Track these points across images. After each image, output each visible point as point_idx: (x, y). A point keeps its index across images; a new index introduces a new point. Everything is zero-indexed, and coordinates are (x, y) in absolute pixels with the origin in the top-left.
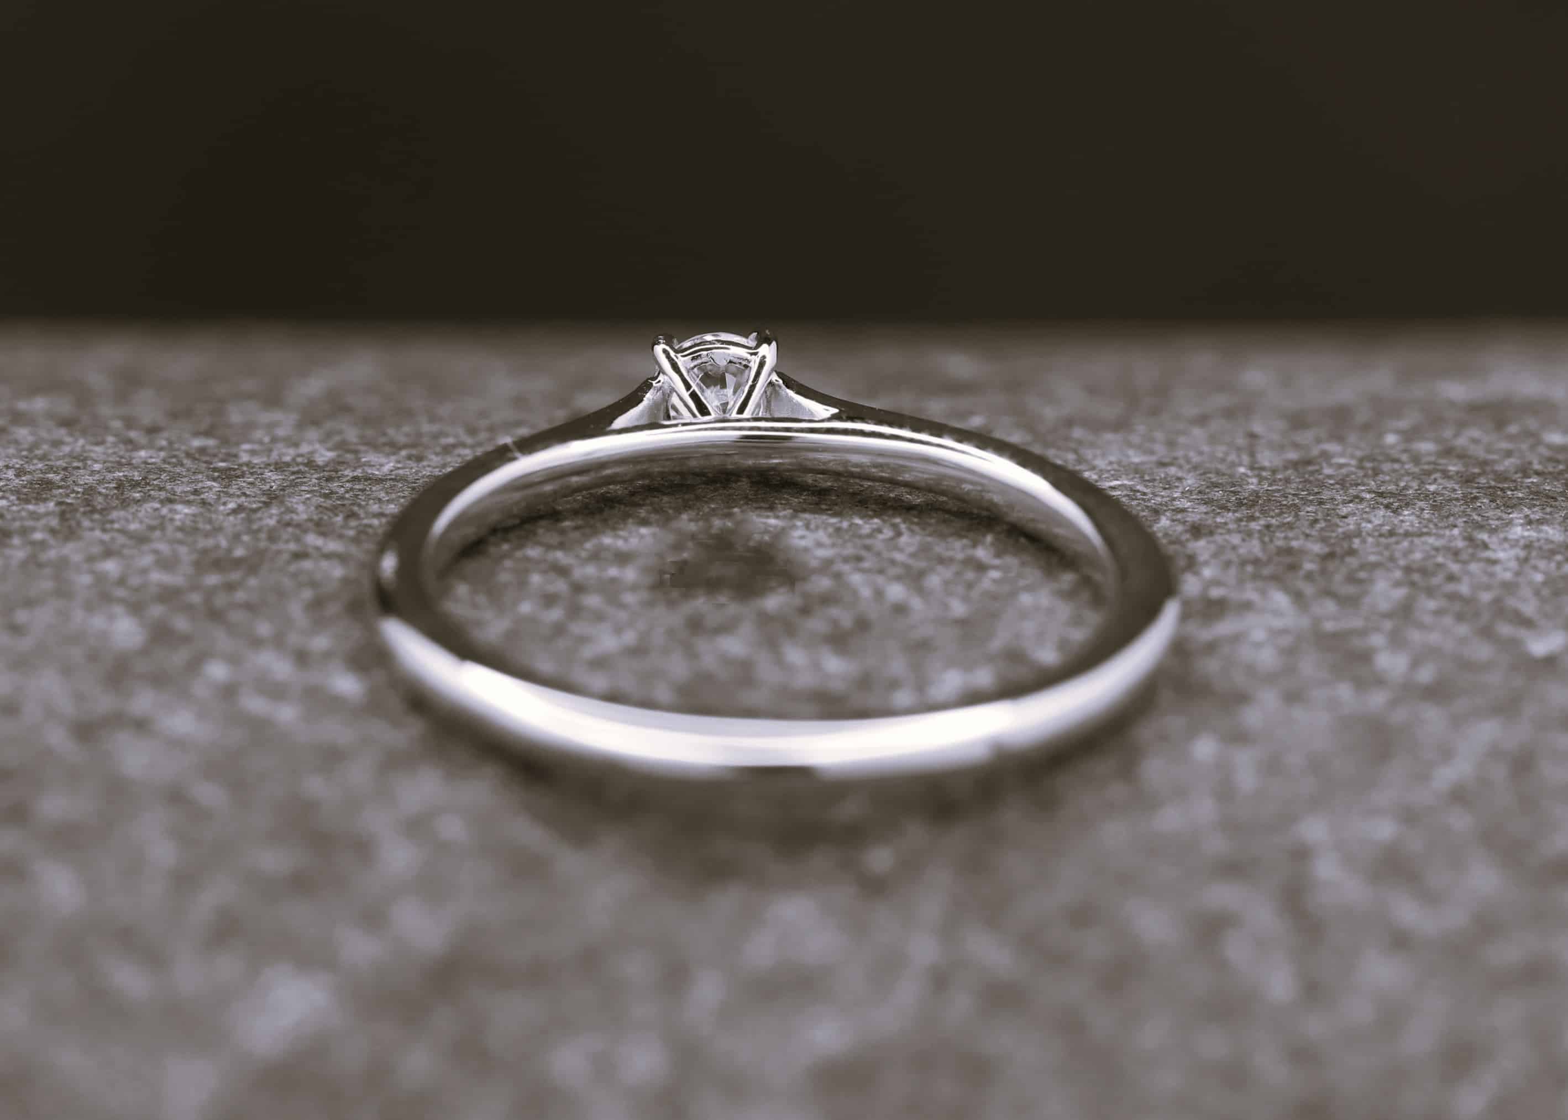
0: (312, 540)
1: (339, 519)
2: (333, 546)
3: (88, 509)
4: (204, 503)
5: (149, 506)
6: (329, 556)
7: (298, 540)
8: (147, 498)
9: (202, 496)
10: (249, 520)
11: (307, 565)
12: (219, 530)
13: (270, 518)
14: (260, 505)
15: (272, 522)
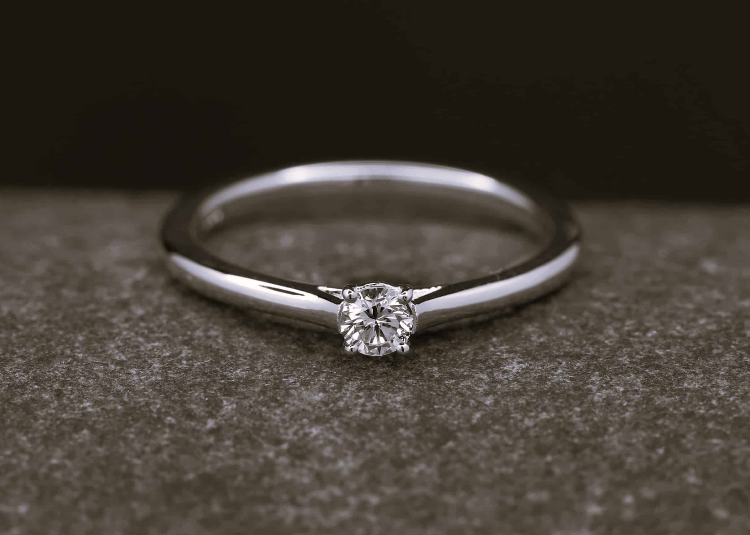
0: (607, 310)
1: (591, 323)
2: (597, 305)
3: (728, 332)
4: (665, 337)
5: (694, 334)
6: (599, 299)
7: (615, 310)
8: (695, 340)
9: (665, 342)
10: (640, 323)
11: (611, 295)
12: (657, 318)
13: (629, 324)
14: (633, 334)
15: (628, 322)
